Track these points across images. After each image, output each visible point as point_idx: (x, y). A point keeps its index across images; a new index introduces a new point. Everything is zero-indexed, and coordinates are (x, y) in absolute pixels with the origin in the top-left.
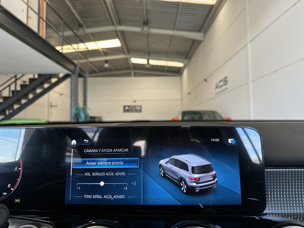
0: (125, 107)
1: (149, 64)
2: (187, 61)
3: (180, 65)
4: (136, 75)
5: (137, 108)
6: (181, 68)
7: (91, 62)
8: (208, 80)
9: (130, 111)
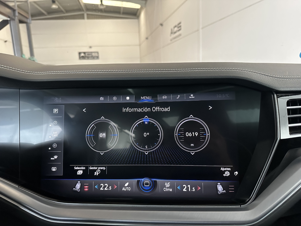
0: (80, 53)
1: (103, 4)
2: (144, 2)
3: (136, 6)
4: (90, 17)
6: (138, 9)
8: (164, 24)
9: (87, 58)
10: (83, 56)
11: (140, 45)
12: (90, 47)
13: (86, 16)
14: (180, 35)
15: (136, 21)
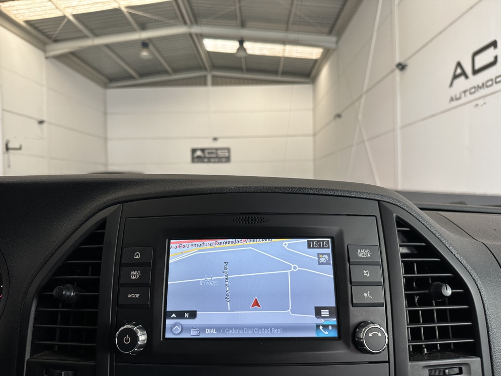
0: (194, 151)
1: (245, 50)
2: (333, 39)
4: (217, 81)
5: (220, 153)
6: (316, 61)
7: (108, 46)
9: (206, 160)
11: (314, 135)
12: (215, 139)
13: (209, 79)
15: (307, 88)
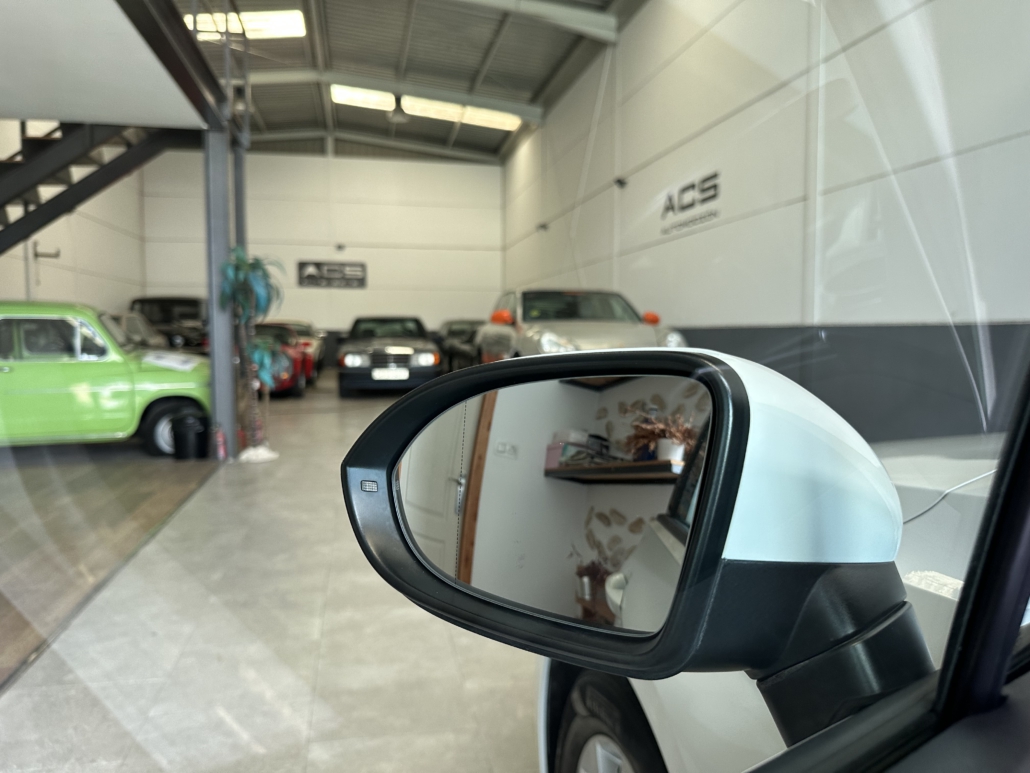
0: (302, 265)
1: (402, 111)
2: (537, 110)
3: (505, 121)
4: (344, 149)
5: (348, 271)
6: (507, 134)
8: (631, 181)
9: (324, 283)
10: (316, 275)
11: (504, 248)
12: (340, 247)
13: (330, 144)
14: (713, 214)
15: (493, 171)
